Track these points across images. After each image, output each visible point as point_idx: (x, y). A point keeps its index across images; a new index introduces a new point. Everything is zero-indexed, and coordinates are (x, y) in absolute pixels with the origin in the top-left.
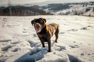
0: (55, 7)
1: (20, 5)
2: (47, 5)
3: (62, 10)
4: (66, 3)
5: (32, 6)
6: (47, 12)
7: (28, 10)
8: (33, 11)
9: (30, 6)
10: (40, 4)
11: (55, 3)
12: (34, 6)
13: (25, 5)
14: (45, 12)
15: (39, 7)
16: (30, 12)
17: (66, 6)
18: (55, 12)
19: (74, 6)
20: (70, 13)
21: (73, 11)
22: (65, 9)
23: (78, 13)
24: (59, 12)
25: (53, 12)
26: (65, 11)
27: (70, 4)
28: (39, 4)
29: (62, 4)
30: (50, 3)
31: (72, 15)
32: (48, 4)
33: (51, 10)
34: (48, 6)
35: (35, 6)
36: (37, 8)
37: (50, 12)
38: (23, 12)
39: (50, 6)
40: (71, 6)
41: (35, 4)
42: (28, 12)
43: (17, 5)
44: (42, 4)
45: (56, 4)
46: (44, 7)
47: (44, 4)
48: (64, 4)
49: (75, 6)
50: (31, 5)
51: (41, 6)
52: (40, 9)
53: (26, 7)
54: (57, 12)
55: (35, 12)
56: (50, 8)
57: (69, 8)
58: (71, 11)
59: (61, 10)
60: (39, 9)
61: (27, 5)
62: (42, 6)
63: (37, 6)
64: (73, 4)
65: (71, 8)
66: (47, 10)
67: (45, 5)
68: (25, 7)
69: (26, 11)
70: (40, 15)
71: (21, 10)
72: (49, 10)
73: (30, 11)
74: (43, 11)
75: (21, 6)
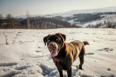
0: (82, 18)
1: (40, 16)
2: (72, 15)
3: (92, 22)
4: (96, 13)
5: (54, 17)
6: (72, 24)
7: (50, 22)
8: (54, 23)
9: (51, 17)
10: (64, 14)
11: (82, 13)
12: (56, 17)
13: (46, 16)
14: (70, 24)
15: (62, 18)
16: (52, 24)
17: (96, 17)
18: (82, 24)
19: (106, 16)
20: (101, 25)
21: (105, 22)
22: (95, 20)
23: (112, 25)
24: (87, 24)
25: (80, 23)
26: (94, 23)
27: (102, 14)
28: (62, 15)
29: (91, 14)
30: (76, 13)
31: (104, 28)
32: (74, 14)
33: (78, 21)
34: (73, 17)
35: (58, 16)
36: (60, 19)
37: (75, 24)
38: (43, 24)
39: (76, 16)
40: (103, 17)
41: (57, 15)
42: (49, 24)
43: (36, 16)
44: (66, 15)
45: (84, 14)
46: (69, 19)
47: (69, 14)
48: (94, 14)
49: (109, 16)
50: (53, 15)
51: (65, 17)
52: (64, 20)
53: (48, 18)
54: (84, 23)
55: (58, 24)
56: (76, 19)
57: (101, 19)
58: (103, 23)
59: (90, 22)
60: (62, 21)
61: (48, 15)
62: (67, 17)
63: (60, 17)
64: (106, 13)
65: (103, 18)
66: (72, 22)
67: (70, 16)
68: (46, 18)
69: (46, 23)
70: (64, 28)
71: (41, 21)
72: (75, 21)
73: (52, 22)
74: (67, 22)
75: (42, 17)
